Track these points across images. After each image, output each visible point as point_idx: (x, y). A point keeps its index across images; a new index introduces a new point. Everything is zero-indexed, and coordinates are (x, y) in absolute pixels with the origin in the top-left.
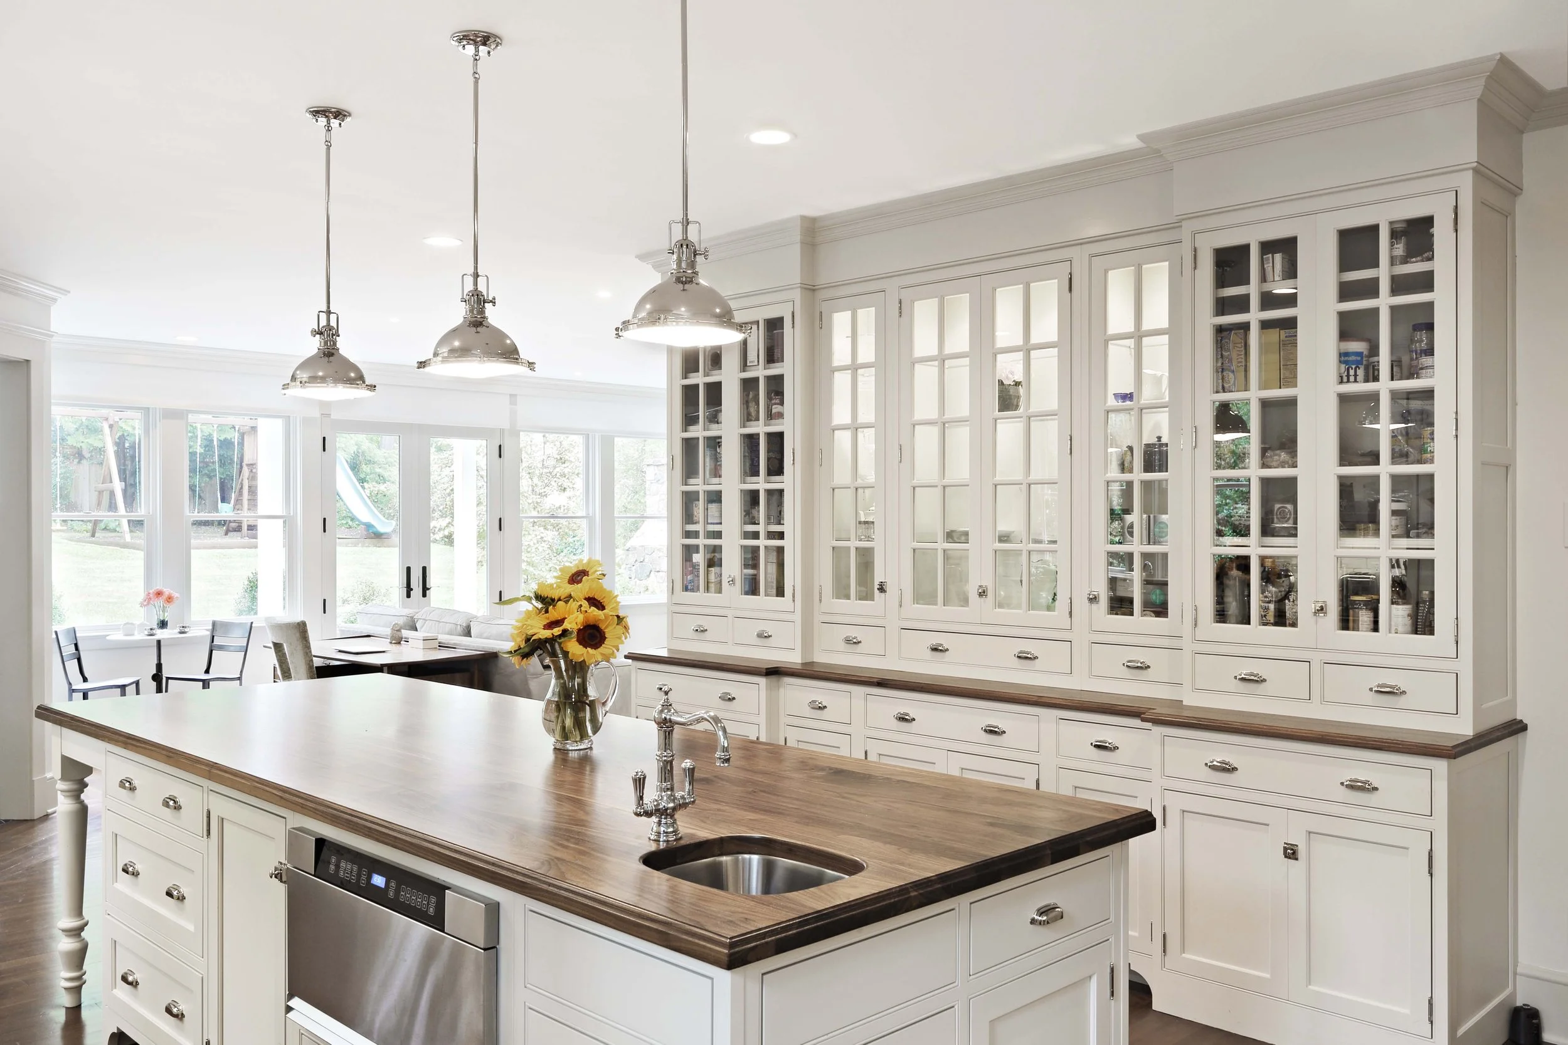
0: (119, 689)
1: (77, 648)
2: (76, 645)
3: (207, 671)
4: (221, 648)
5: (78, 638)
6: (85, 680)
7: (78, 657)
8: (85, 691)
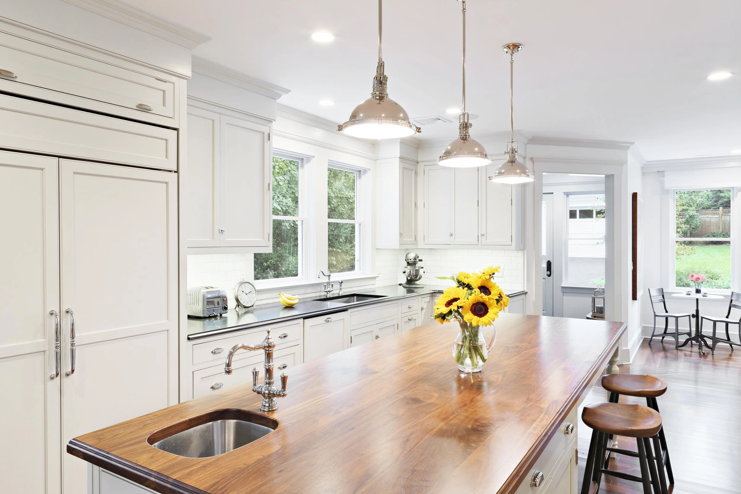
0: (675, 318)
1: (663, 297)
2: (663, 296)
3: (727, 317)
4: (735, 306)
5: (664, 293)
6: (667, 312)
7: (664, 301)
8: (666, 317)
